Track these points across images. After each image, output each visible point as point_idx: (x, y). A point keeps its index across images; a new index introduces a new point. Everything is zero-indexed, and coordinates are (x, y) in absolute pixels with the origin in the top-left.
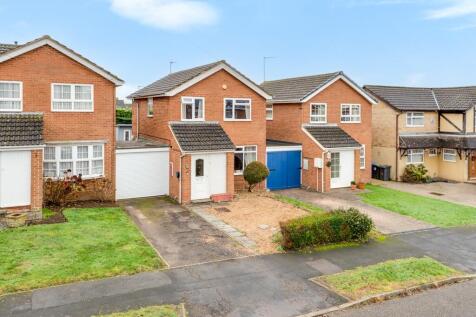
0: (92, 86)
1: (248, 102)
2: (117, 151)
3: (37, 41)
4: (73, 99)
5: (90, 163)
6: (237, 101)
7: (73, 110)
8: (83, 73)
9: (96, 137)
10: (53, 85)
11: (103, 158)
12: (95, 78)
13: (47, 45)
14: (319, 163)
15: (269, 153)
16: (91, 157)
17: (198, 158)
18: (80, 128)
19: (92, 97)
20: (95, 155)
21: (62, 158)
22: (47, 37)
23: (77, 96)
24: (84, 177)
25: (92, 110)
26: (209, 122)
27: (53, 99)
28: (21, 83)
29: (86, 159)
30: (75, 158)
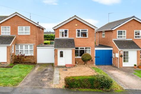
0: (30, 27)
1: (86, 30)
2: (37, 47)
3: (13, 14)
4: (24, 31)
5: (29, 51)
6: (82, 30)
7: (24, 34)
8: (27, 23)
9: (31, 43)
10: (18, 27)
11: (33, 49)
12: (30, 24)
13: (16, 15)
14: (117, 55)
15: (96, 50)
16: (29, 49)
17: (61, 51)
18: (26, 40)
19: (30, 30)
20: (30, 48)
21: (21, 49)
22: (16, 13)
23: (25, 30)
24: (25, 55)
25: (30, 34)
26: (69, 38)
27: (18, 31)
28: (10, 27)
29: (27, 50)
30: (24, 49)
